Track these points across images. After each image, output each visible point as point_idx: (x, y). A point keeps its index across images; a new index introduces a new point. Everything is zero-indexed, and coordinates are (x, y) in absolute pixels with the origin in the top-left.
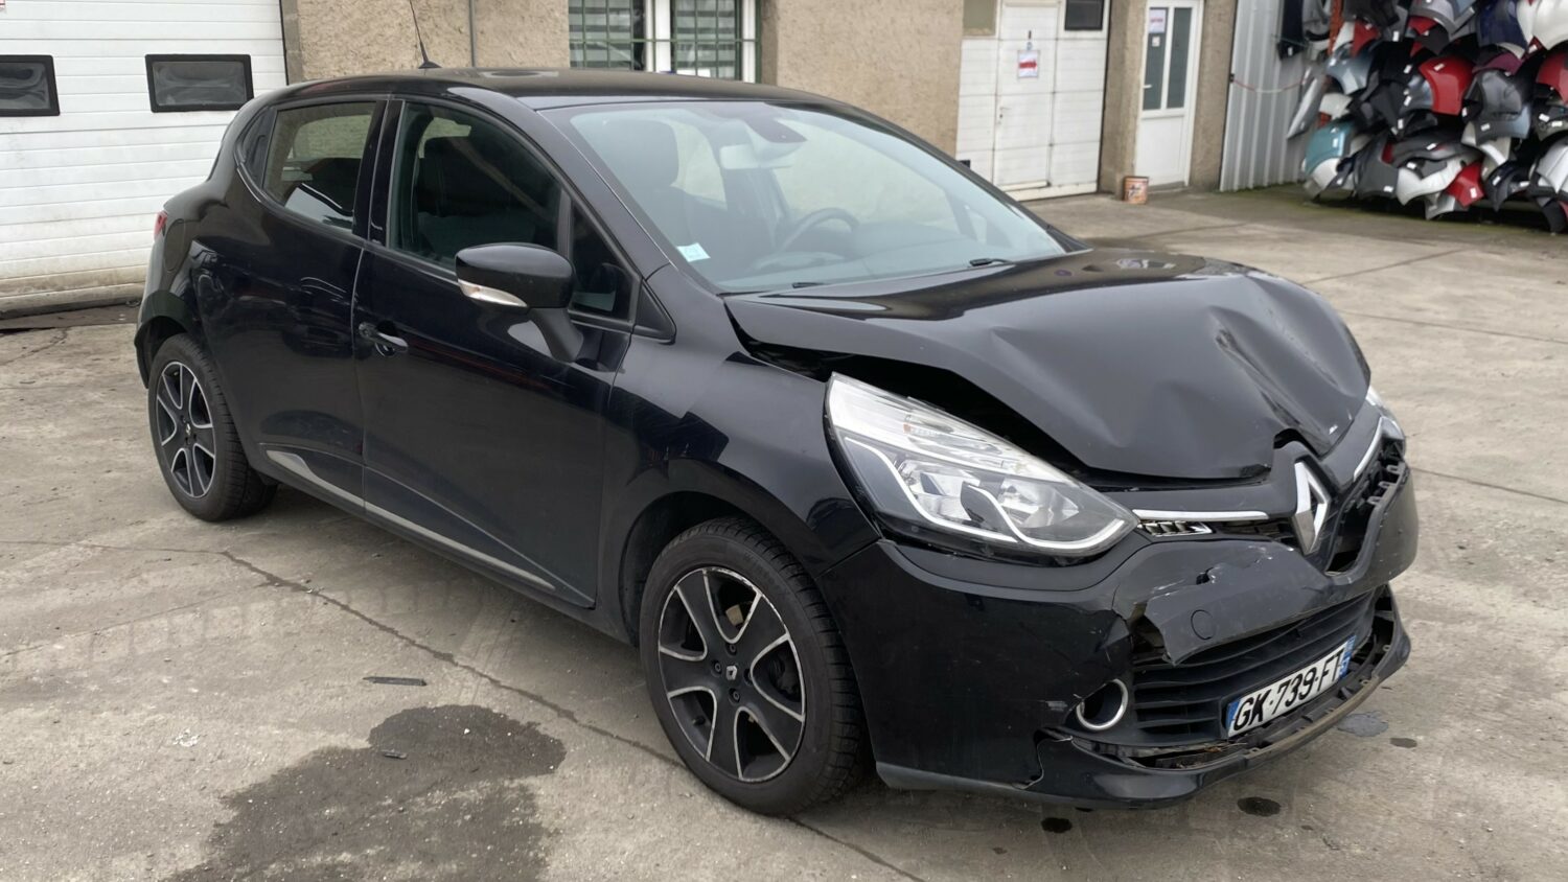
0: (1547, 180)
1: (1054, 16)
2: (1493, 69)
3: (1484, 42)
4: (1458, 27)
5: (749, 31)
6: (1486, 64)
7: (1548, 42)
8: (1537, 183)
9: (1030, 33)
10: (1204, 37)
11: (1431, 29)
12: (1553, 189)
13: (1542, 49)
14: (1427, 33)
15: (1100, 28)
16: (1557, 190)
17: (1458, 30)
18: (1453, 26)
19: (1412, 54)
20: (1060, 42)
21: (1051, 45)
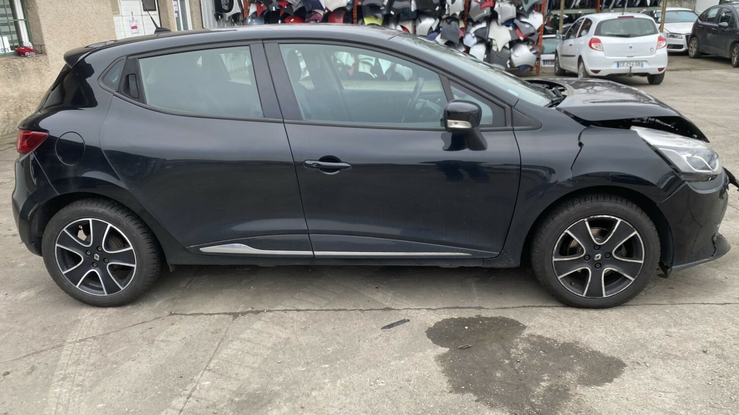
0: (340, 60)
1: (139, 6)
2: (313, 20)
3: (307, 10)
4: (297, 4)
5: (20, 15)
6: (309, 18)
7: (332, 9)
8: (336, 62)
9: (132, 12)
10: (192, 13)
11: (287, 6)
12: (343, 64)
13: (329, 12)
14: (286, 7)
15: (156, 10)
16: (345, 63)
17: (298, 5)
18: (295, 4)
19: (281, 15)
20: (143, 16)
21: (140, 18)
